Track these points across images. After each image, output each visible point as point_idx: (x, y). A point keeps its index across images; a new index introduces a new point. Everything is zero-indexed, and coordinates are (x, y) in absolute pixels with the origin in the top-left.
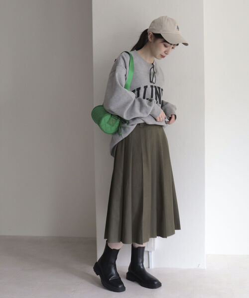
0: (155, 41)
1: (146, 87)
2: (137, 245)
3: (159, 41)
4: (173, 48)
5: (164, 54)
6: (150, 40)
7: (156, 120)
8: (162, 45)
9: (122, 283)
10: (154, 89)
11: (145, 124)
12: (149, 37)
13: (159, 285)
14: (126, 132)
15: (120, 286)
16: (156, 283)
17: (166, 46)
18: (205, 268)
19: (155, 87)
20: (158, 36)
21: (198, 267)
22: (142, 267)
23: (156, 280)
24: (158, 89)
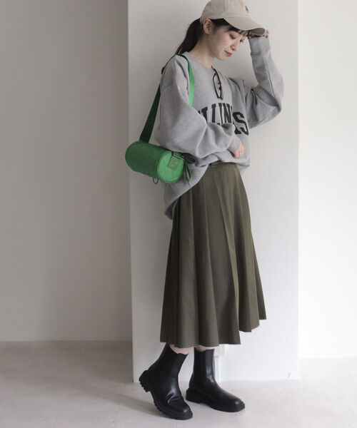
0: (215, 31)
1: (214, 106)
2: (203, 348)
3: (222, 29)
4: (241, 41)
5: (230, 51)
6: (206, 31)
7: (233, 155)
8: (227, 36)
9: (186, 406)
10: (223, 107)
11: (220, 163)
12: (205, 26)
13: (241, 406)
14: (195, 178)
15: (185, 411)
16: (237, 403)
17: (232, 37)
19: (224, 104)
20: (220, 23)
22: (212, 381)
23: (237, 399)
24: (227, 108)
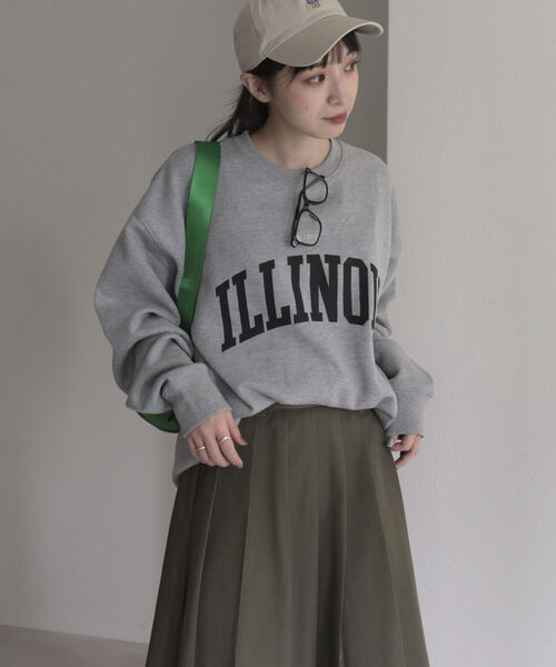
6: (260, 97)
12: (252, 90)
19: (315, 257)
24: (326, 267)
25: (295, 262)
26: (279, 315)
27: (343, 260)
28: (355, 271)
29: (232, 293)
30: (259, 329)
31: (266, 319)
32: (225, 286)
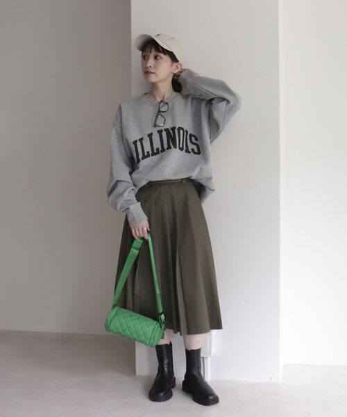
10: (164, 133)
13: (216, 400)
18: (280, 382)
19: (167, 130)
21: (271, 380)
24: (171, 131)
25: (160, 132)
26: (155, 151)
27: (177, 128)
28: (181, 131)
29: (139, 144)
30: (148, 156)
31: (151, 153)
32: (136, 141)
